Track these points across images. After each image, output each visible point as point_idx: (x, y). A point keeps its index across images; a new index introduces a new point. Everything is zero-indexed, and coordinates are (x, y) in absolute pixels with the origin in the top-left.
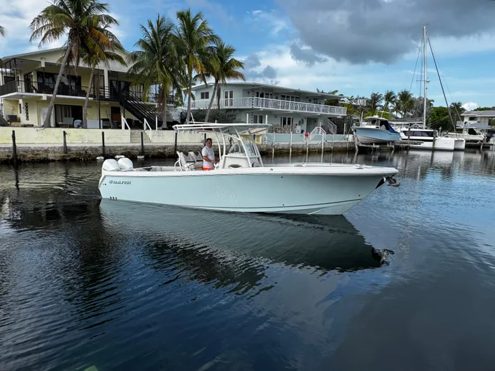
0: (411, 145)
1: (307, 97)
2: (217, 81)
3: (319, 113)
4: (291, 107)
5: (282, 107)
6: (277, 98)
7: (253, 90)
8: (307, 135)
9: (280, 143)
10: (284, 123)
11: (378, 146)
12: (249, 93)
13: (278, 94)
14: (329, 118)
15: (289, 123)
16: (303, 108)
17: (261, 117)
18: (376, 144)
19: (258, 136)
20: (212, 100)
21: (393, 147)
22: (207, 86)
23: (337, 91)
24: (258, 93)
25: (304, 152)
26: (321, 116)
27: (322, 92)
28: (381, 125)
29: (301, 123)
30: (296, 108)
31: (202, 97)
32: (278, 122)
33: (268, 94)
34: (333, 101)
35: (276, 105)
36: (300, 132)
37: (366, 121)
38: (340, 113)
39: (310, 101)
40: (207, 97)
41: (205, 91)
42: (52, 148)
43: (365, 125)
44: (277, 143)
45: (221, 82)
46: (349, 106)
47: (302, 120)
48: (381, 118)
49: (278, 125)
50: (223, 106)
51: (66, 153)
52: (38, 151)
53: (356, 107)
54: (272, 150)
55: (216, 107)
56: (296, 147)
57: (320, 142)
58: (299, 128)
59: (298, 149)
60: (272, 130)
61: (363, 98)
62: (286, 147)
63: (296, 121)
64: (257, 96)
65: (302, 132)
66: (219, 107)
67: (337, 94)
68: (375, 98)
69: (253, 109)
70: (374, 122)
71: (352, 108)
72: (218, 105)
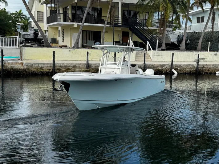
2: (212, 7)
20: (207, 24)
22: (204, 11)
31: (198, 22)
40: (203, 21)
41: (200, 16)
42: (78, 64)
45: (216, 7)
51: (88, 68)
52: (69, 66)
55: (210, 30)
66: (213, 30)
72: (213, 28)
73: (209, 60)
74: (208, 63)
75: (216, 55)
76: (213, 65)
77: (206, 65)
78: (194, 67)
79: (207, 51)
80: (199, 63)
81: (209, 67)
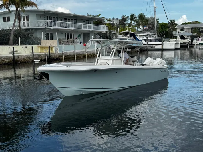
0: (149, 48)
1: (82, 19)
2: (17, 9)
3: (91, 30)
4: (71, 26)
5: (66, 27)
6: (61, 20)
7: (43, 15)
8: (85, 45)
9: (68, 52)
10: (68, 38)
11: (130, 50)
12: (41, 17)
13: (61, 17)
14: (97, 33)
15: (71, 38)
16: (80, 27)
17: (51, 34)
18: (129, 49)
19: (52, 47)
20: (15, 22)
21: (139, 50)
22: (10, 12)
23: (100, 15)
24: (47, 17)
25: (84, 57)
26: (92, 32)
27: (91, 15)
28: (131, 36)
29: (79, 37)
30: (75, 27)
31: (5, 21)
32: (63, 37)
33: (55, 18)
34: (99, 22)
35: (61, 25)
36: (79, 43)
37: (121, 34)
38: (104, 29)
39: (84, 22)
40: (9, 20)
41: (6, 16)
43: (120, 37)
44: (65, 52)
45: (21, 9)
46: (109, 24)
47: (80, 35)
48: (130, 32)
49: (64, 39)
50: (22, 27)
53: (113, 25)
54: (62, 57)
55: (17, 28)
56: (78, 53)
57: (93, 49)
58: (78, 41)
59: (80, 55)
60: (60, 42)
61: (117, 19)
62: (72, 54)
63: (76, 36)
64: (47, 19)
65: (81, 43)
67: (101, 17)
68: (124, 19)
69: (45, 28)
70: (126, 34)
71: (111, 26)
72: (19, 26)
73: (21, 52)
74: (22, 55)
75: (26, 47)
76: (26, 56)
77: (21, 56)
78: (11, 58)
79: (19, 44)
80: (15, 55)
81: (23, 57)
